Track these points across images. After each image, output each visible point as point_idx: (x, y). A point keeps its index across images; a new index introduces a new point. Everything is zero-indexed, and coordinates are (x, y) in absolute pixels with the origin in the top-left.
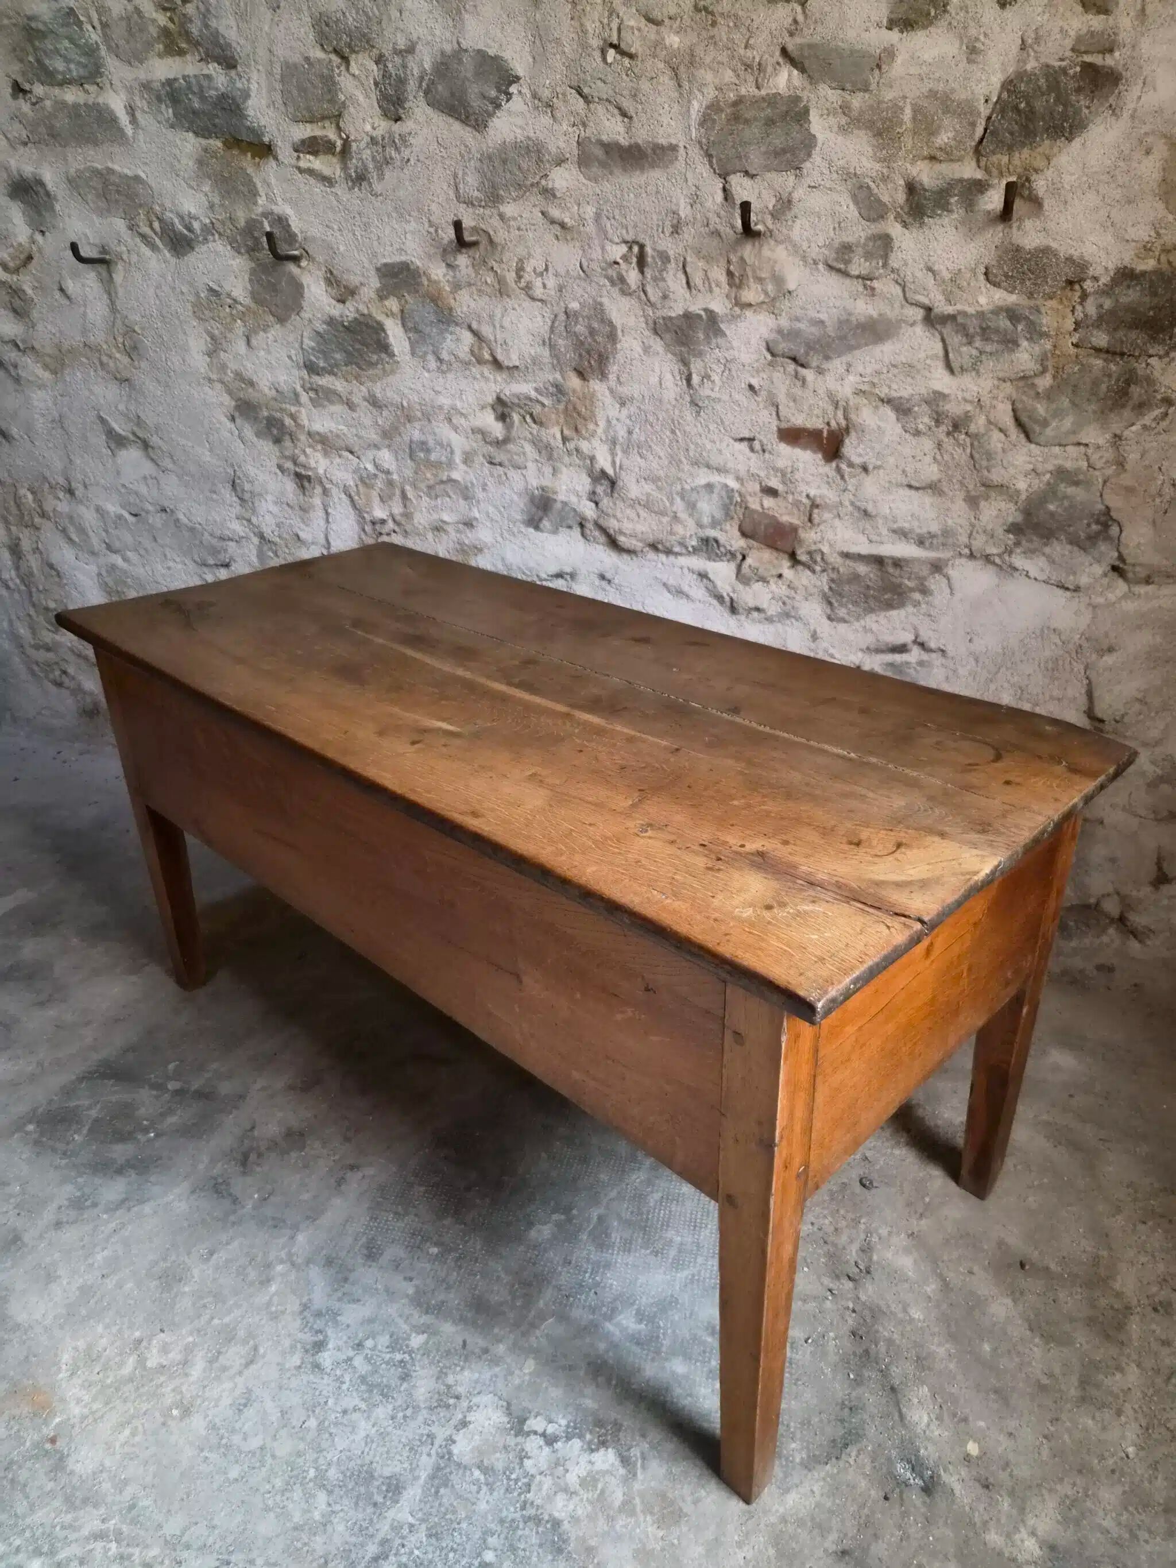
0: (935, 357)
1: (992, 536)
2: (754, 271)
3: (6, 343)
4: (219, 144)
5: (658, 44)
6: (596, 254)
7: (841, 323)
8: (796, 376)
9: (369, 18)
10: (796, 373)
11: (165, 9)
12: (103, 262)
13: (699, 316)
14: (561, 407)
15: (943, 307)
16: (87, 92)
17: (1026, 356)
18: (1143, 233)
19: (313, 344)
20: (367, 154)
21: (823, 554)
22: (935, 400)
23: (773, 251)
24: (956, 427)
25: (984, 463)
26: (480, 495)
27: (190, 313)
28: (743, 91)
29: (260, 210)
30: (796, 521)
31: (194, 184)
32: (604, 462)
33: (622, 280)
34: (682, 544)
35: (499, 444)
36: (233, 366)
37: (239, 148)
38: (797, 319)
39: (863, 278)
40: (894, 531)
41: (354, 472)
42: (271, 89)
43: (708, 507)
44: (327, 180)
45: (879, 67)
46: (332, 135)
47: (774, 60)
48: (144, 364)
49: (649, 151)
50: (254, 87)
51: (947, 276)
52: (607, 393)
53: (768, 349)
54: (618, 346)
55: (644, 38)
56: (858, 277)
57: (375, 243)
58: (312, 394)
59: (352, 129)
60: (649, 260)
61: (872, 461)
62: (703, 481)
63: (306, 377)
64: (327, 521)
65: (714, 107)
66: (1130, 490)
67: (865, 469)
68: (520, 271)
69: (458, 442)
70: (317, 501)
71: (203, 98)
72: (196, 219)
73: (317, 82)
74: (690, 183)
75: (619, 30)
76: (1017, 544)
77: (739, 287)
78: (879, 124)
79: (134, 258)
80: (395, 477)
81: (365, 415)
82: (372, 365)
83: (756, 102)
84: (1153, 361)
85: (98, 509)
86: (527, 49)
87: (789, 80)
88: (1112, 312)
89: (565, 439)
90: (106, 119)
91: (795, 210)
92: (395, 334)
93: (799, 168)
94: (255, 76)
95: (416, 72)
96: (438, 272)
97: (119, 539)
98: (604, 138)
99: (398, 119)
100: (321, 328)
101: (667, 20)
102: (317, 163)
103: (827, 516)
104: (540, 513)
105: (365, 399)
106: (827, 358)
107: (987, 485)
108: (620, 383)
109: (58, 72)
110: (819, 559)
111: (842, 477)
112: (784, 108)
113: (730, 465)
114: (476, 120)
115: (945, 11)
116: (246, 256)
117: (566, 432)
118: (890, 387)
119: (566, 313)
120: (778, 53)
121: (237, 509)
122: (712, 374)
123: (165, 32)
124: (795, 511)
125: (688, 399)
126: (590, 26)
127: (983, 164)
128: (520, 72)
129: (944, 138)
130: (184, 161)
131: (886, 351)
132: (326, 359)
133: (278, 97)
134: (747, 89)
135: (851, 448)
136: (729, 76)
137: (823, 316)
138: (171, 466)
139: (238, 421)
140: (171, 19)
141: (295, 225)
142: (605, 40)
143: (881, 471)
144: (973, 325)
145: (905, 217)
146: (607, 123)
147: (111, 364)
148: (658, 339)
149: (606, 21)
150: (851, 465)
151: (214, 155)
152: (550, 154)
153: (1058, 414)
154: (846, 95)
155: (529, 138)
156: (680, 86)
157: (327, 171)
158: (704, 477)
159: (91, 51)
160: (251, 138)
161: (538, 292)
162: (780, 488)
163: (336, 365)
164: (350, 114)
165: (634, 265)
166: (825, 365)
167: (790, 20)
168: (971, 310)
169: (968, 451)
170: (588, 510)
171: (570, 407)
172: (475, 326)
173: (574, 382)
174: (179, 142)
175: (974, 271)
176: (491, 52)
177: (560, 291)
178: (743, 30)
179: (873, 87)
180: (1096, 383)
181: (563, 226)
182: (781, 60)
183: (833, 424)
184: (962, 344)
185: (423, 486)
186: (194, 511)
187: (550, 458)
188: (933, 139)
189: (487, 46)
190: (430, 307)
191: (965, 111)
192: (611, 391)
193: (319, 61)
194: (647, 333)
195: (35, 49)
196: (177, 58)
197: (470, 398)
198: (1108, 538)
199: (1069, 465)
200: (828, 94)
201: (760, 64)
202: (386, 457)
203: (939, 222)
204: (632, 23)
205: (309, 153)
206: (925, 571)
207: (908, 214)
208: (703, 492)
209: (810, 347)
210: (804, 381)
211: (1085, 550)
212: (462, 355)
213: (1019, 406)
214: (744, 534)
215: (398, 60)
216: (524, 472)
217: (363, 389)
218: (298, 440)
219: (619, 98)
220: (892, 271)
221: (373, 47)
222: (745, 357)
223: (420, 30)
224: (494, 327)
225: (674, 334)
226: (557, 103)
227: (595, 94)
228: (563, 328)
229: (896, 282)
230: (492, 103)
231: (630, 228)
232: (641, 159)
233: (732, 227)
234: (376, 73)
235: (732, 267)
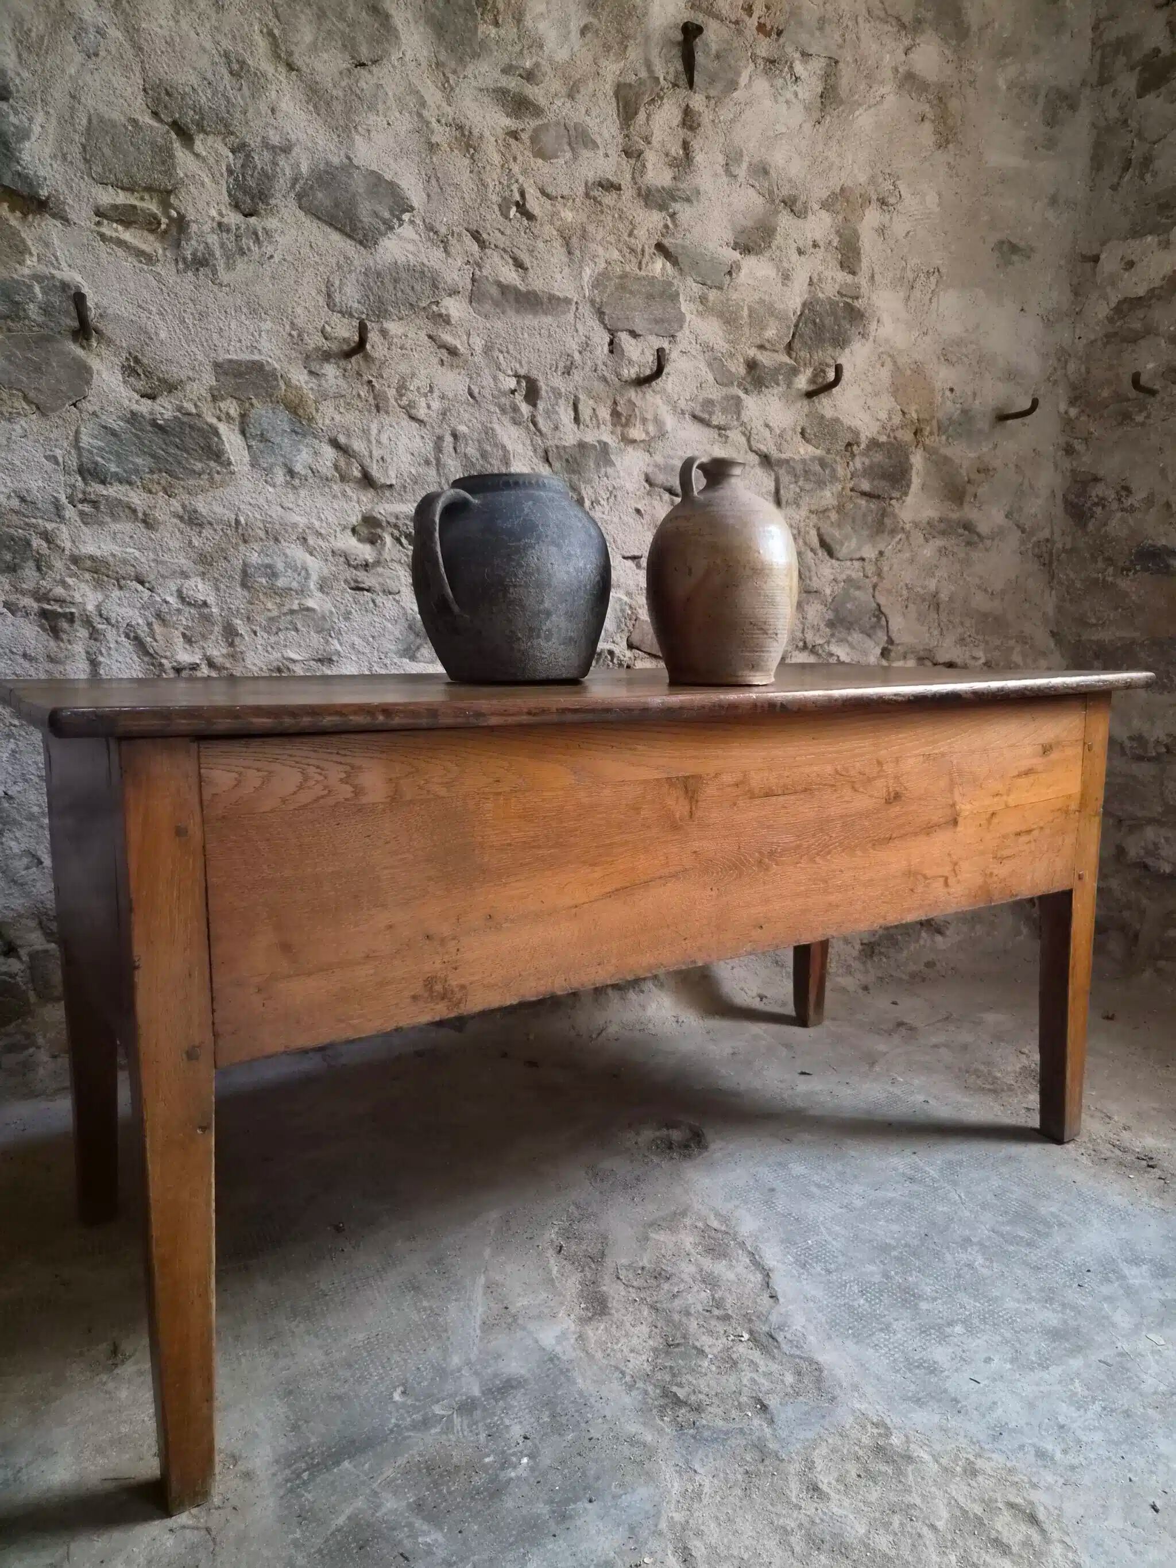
0: (766, 494)
1: (817, 630)
2: (641, 414)
5: (554, 214)
6: (487, 382)
8: (670, 503)
9: (230, 104)
10: (672, 500)
13: (592, 446)
15: (775, 454)
17: (828, 494)
18: (883, 415)
19: (99, 444)
20: (213, 239)
23: (654, 398)
25: (806, 574)
26: (342, 625)
28: (628, 269)
29: (26, 271)
33: (515, 409)
35: (366, 566)
38: (669, 457)
39: (720, 428)
41: (145, 607)
42: (65, 139)
44: (144, 256)
45: (730, 273)
46: (155, 209)
47: (652, 251)
49: (545, 299)
50: (36, 129)
51: (778, 432)
53: (647, 481)
55: (542, 206)
56: (716, 427)
57: (215, 336)
58: (87, 508)
59: (188, 210)
60: (543, 393)
63: (80, 484)
65: (604, 276)
66: (889, 592)
68: (402, 389)
69: (314, 564)
70: (79, 648)
73: (144, 148)
74: (580, 333)
75: (521, 194)
76: (833, 635)
77: (626, 425)
78: (727, 315)
80: (215, 610)
81: (173, 536)
82: (192, 474)
83: (638, 279)
84: (893, 502)
86: (421, 185)
87: (664, 268)
88: (871, 467)
91: (669, 369)
92: (231, 440)
93: (673, 335)
94: (40, 118)
95: (288, 171)
96: (299, 377)
98: (502, 279)
99: (255, 214)
101: (560, 198)
102: (127, 235)
105: (176, 515)
107: (808, 592)
112: (660, 289)
113: (620, 580)
114: (365, 235)
115: (769, 247)
119: (455, 436)
120: (654, 246)
122: (600, 499)
126: (488, 182)
127: (794, 355)
128: (416, 205)
129: (769, 334)
132: (119, 465)
133: (74, 150)
134: (631, 268)
136: (616, 255)
141: (92, 298)
142: (504, 199)
144: (799, 468)
145: (748, 386)
146: (503, 268)
148: (547, 466)
149: (505, 183)
152: (445, 283)
153: (847, 537)
154: (704, 287)
155: (422, 264)
156: (569, 253)
157: (144, 247)
160: (18, 186)
161: (422, 412)
163: (137, 471)
164: (189, 192)
165: (522, 398)
167: (661, 224)
168: (797, 457)
172: (342, 439)
175: (794, 430)
176: (388, 177)
177: (444, 414)
178: (626, 222)
179: (725, 287)
180: (864, 515)
181: (453, 352)
182: (656, 253)
184: (791, 483)
185: (261, 619)
188: (762, 333)
189: (381, 169)
190: (285, 414)
191: (781, 317)
193: (150, 128)
194: (535, 460)
197: (329, 517)
198: (881, 627)
199: (854, 575)
200: (693, 286)
201: (641, 251)
202: (200, 589)
203: (771, 392)
204: (531, 192)
205: (119, 222)
207: (751, 383)
211: (869, 636)
212: (324, 470)
213: (822, 531)
214: (631, 646)
215: (267, 155)
216: (397, 597)
217: (176, 505)
218: (50, 567)
219: (515, 250)
220: (743, 424)
221: (232, 133)
222: (630, 486)
223: (299, 134)
224: (369, 441)
225: (564, 465)
226: (453, 241)
227: (493, 241)
228: (452, 450)
229: (744, 434)
230: (384, 223)
231: (523, 362)
232: (537, 305)
233: (618, 375)
234: (232, 162)
235: (619, 408)
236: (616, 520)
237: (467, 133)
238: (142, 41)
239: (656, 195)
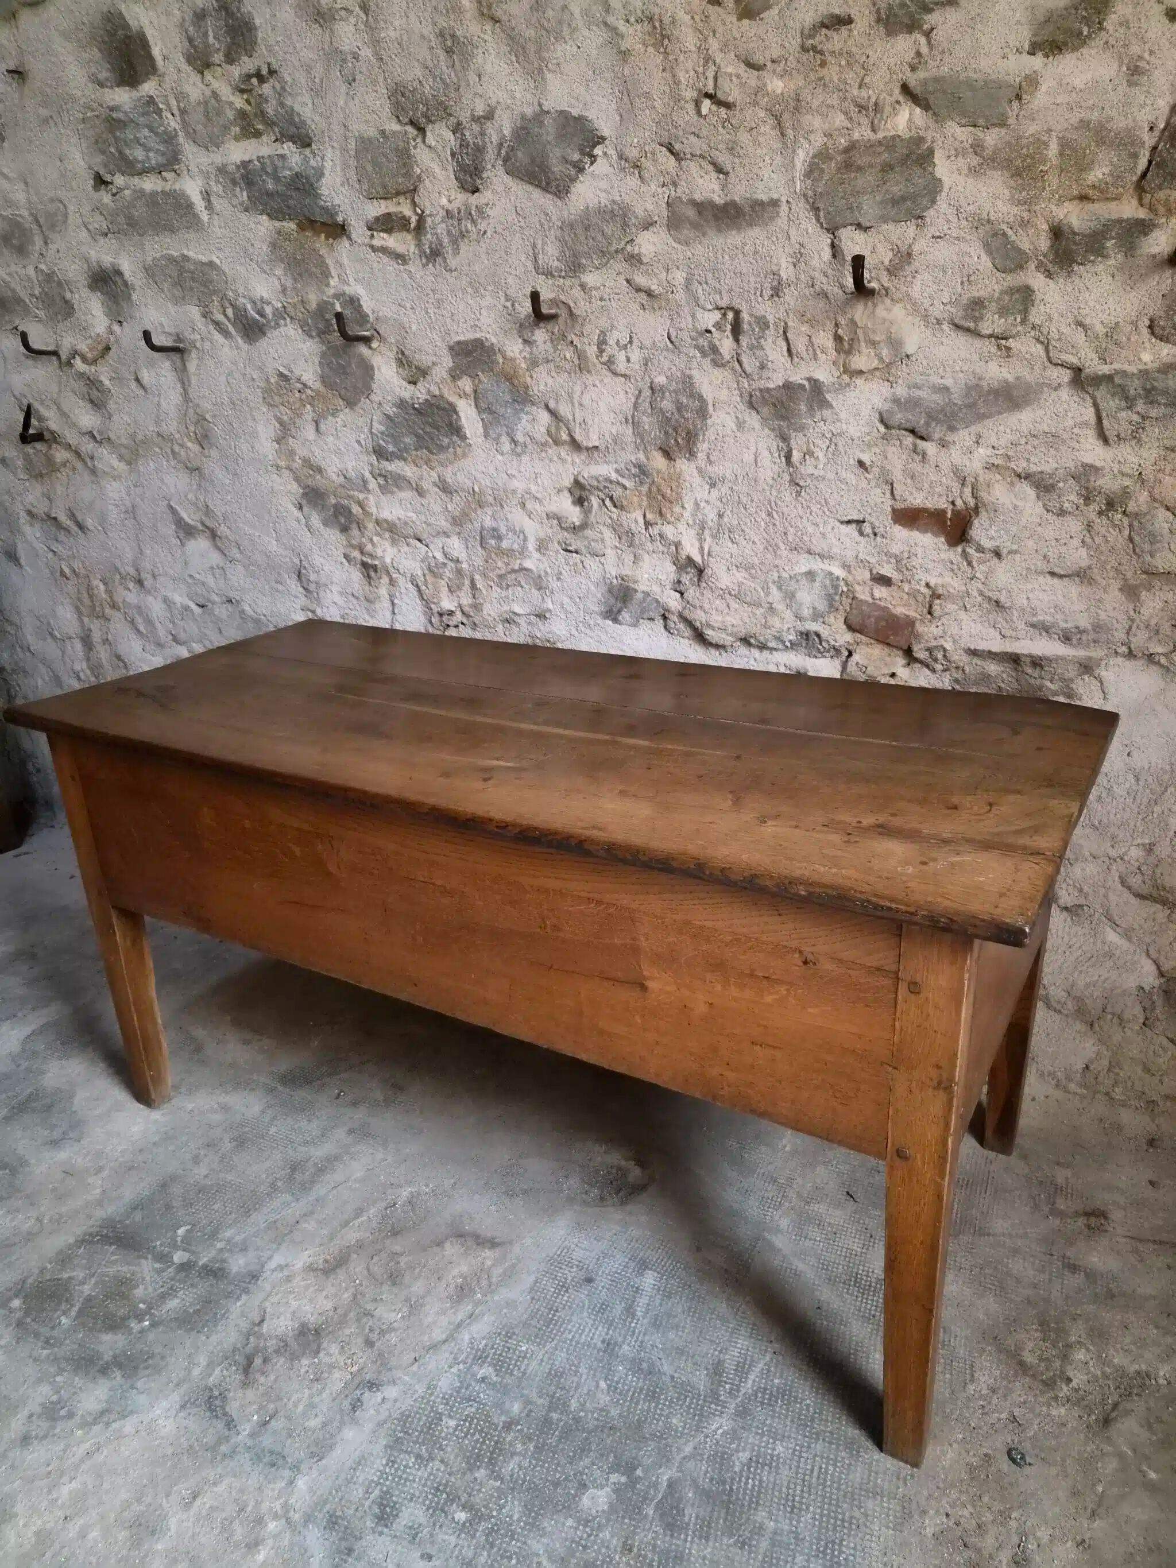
0: (1085, 425)
1: (1157, 632)
2: (865, 334)
3: (85, 434)
4: (292, 225)
5: (760, 89)
6: (687, 322)
7: (969, 388)
8: (915, 450)
9: (447, 85)
10: (915, 446)
11: (242, 91)
12: (176, 350)
13: (802, 387)
14: (644, 489)
15: (1094, 366)
16: (165, 180)
19: (383, 428)
20: (441, 229)
21: (945, 650)
22: (1085, 474)
23: (889, 310)
24: (1110, 504)
25: (1147, 547)
26: (554, 584)
27: (261, 400)
28: (856, 135)
29: (332, 291)
30: (912, 614)
31: (267, 268)
32: (691, 548)
33: (714, 349)
34: (779, 639)
35: (574, 529)
36: (301, 452)
37: (314, 229)
38: (917, 387)
39: (997, 338)
40: (1033, 626)
41: (422, 561)
42: (346, 166)
43: (809, 597)
44: (401, 258)
45: (1019, 97)
46: (406, 210)
47: (893, 99)
48: (214, 453)
49: (747, 209)
50: (328, 164)
51: (1101, 330)
52: (695, 473)
53: (882, 421)
54: (709, 422)
55: (743, 85)
56: (990, 336)
57: (449, 320)
58: (381, 481)
59: (427, 204)
60: (745, 326)
61: (1005, 547)
62: (804, 569)
63: (375, 462)
64: (394, 613)
65: (822, 155)
67: (997, 554)
68: (601, 344)
69: (533, 529)
70: (383, 591)
71: (277, 179)
72: (269, 303)
73: (392, 156)
74: (793, 241)
75: (716, 78)
77: (848, 353)
78: (1018, 163)
79: (207, 345)
80: (465, 566)
81: (435, 500)
82: (442, 448)
83: (871, 146)
85: (166, 600)
86: (614, 106)
87: (910, 120)
89: (648, 524)
90: (182, 206)
91: (916, 264)
92: (468, 416)
93: (921, 217)
94: (329, 153)
95: (495, 139)
96: (514, 348)
97: (185, 631)
98: (698, 197)
99: (475, 191)
100: (391, 410)
101: (769, 64)
102: (390, 241)
103: (950, 607)
104: (619, 605)
105: (435, 484)
106: (952, 429)
107: (1150, 573)
108: (710, 462)
109: (139, 162)
110: (940, 656)
111: (970, 564)
112: (904, 151)
113: (835, 550)
114: (558, 186)
115: (1101, 29)
116: (317, 339)
117: (649, 516)
118: (1028, 460)
119: (651, 388)
120: (897, 91)
121: (303, 601)
122: (815, 450)
123: (242, 114)
124: (912, 602)
125: (788, 478)
126: (682, 76)
128: (606, 132)
129: (1097, 174)
130: (257, 245)
131: (1025, 419)
132: (395, 445)
133: (352, 174)
134: (862, 133)
135: (980, 531)
136: (839, 120)
137: (948, 382)
138: (238, 556)
139: (305, 509)
140: (248, 101)
141: (367, 305)
142: (700, 91)
143: (1017, 557)
144: (1134, 387)
145: (1050, 266)
146: (701, 181)
147: (183, 453)
148: (754, 413)
149: (700, 70)
150: (980, 549)
151: (288, 237)
152: (636, 217)
154: (976, 131)
155: (614, 201)
156: (783, 135)
157: (401, 249)
158: (804, 564)
159: (169, 139)
160: (325, 218)
161: (621, 366)
162: (894, 576)
163: (406, 450)
164: (425, 187)
165: (728, 333)
166: (950, 437)
167: (912, 54)
168: (1132, 369)
169: (1126, 533)
170: (673, 601)
171: (654, 489)
172: (552, 405)
173: (659, 461)
174: (253, 226)
175: (1135, 324)
176: (575, 112)
177: (646, 364)
178: (857, 68)
179: (1012, 121)
181: (649, 294)
182: (901, 99)
183: (959, 503)
184: (1120, 409)
185: (493, 575)
186: (260, 603)
187: (631, 545)
188: (1084, 176)
189: (571, 106)
190: (505, 385)
191: (1126, 142)
192: (700, 470)
193: (394, 132)
194: (741, 407)
195: (116, 139)
196: (253, 141)
197: (546, 481)
200: (958, 132)
201: (876, 104)
202: (456, 546)
203: (1093, 269)
204: (730, 69)
205: (383, 231)
206: (1072, 672)
207: (1053, 262)
208: (804, 581)
209: (931, 417)
210: (924, 455)
212: (538, 436)
214: (850, 628)
215: (476, 128)
216: (602, 559)
217: (434, 474)
218: (365, 528)
219: (715, 153)
220: (1033, 328)
221: (450, 115)
222: (854, 430)
223: (500, 94)
224: (573, 405)
225: (772, 408)
226: (645, 163)
227: (688, 150)
228: (647, 405)
229: (1038, 340)
230: (574, 167)
231: (724, 293)
232: (738, 217)
233: (842, 286)
234: (453, 143)
235: (840, 331)
236: (830, 475)
237: (657, 24)
238: (383, 52)
239: (901, 12)
